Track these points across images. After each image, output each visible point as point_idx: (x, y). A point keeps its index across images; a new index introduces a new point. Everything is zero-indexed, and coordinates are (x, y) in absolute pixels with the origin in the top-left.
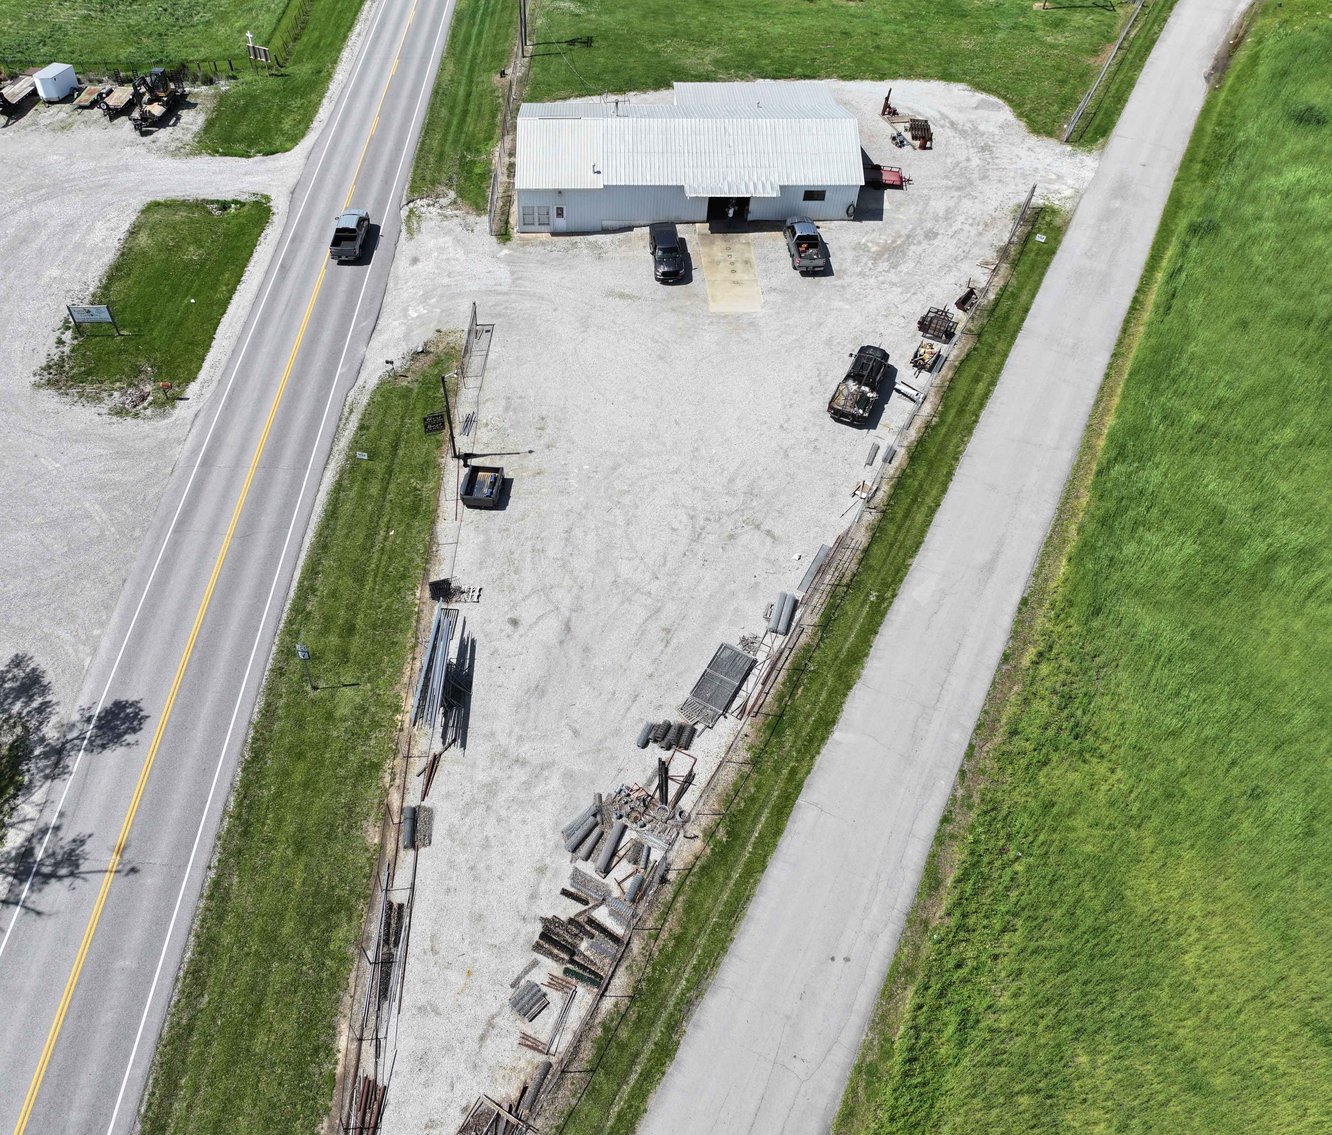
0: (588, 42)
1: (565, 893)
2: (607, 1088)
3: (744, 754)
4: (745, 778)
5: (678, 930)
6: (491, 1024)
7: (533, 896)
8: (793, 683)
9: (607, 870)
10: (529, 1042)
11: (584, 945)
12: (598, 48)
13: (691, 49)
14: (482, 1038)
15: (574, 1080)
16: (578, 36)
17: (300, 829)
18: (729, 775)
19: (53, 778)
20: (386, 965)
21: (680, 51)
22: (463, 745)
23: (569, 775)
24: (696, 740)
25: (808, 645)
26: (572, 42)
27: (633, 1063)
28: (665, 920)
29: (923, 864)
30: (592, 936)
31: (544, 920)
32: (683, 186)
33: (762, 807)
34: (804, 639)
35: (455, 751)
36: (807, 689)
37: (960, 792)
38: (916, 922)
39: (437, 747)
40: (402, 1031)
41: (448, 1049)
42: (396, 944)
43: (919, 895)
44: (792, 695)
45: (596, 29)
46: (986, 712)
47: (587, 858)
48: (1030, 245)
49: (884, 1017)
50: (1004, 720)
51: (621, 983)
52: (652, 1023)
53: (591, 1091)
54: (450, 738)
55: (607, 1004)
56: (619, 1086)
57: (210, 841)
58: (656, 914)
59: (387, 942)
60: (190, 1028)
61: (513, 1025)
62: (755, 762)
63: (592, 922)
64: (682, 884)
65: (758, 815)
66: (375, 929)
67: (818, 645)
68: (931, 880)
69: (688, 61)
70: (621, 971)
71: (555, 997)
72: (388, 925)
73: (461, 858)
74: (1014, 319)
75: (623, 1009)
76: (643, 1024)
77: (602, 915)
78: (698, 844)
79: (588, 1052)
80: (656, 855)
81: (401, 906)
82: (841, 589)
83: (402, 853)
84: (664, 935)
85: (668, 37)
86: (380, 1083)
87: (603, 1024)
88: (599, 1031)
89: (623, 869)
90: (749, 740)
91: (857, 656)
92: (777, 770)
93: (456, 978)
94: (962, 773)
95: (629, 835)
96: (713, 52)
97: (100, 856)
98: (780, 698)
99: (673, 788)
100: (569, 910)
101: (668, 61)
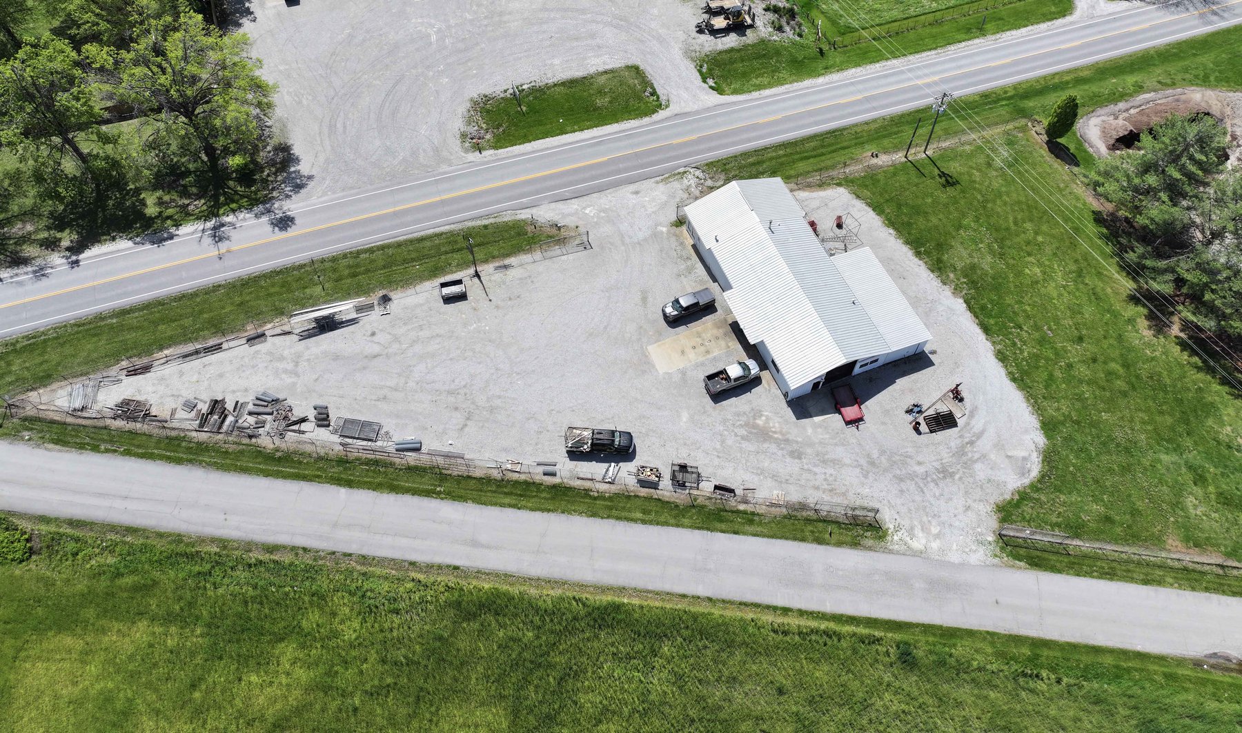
1: (237, 402)
2: (162, 445)
3: (322, 452)
4: (310, 456)
5: (230, 450)
6: (178, 396)
7: (234, 392)
8: (368, 462)
9: (250, 414)
10: (173, 412)
11: (216, 417)
14: (173, 395)
15: (164, 433)
17: (247, 302)
18: (308, 448)
19: (257, 216)
20: (197, 352)
22: (300, 340)
23: (294, 384)
24: (323, 429)
25: (394, 464)
27: (174, 451)
28: (233, 444)
29: (279, 543)
30: (220, 418)
31: (224, 400)
33: (298, 468)
34: (397, 461)
35: (297, 338)
36: (368, 471)
37: (322, 554)
38: (249, 546)
39: (297, 331)
40: (171, 370)
41: (167, 386)
42: (205, 353)
43: (263, 545)
44: (361, 464)
46: (374, 559)
47: (255, 405)
49: (203, 541)
50: (371, 569)
51: (203, 437)
52: (191, 453)
53: (159, 441)
54: (303, 334)
55: (194, 434)
56: (164, 450)
57: (237, 275)
58: (235, 440)
59: (205, 349)
60: (164, 304)
61: (178, 404)
62: (320, 458)
63: (226, 416)
64: (251, 445)
65: (294, 468)
66: (211, 342)
67: (396, 469)
68: (272, 549)
70: (209, 434)
71: (193, 414)
72: (212, 347)
73: (246, 360)
75: (193, 441)
76: (189, 450)
77: (230, 419)
78: (272, 446)
79: (174, 434)
80: (261, 431)
81: (221, 348)
82: (437, 470)
83: (245, 339)
84: (227, 446)
86: (152, 369)
87: (186, 436)
88: (182, 435)
89: (251, 420)
90: (331, 452)
91: (394, 489)
92: (319, 469)
93: (195, 378)
94: (334, 553)
95: (269, 418)
97: (223, 246)
98: (358, 459)
99: (295, 427)
100: (230, 406)
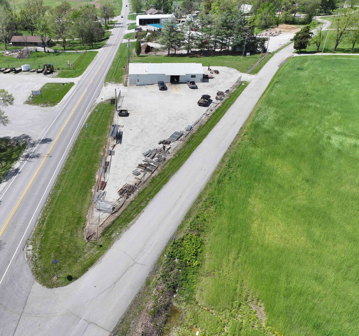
1: (143, 161)
2: (154, 185)
3: (181, 146)
4: (182, 149)
5: (168, 167)
6: (128, 176)
7: (137, 161)
8: (192, 137)
9: (152, 158)
10: (137, 178)
11: (148, 167)
15: (147, 183)
18: (178, 148)
19: (33, 147)
20: (106, 168)
22: (121, 144)
23: (144, 147)
24: (171, 143)
25: (195, 133)
28: (165, 165)
29: (221, 159)
30: (150, 166)
31: (139, 164)
32: (165, 74)
33: (186, 153)
36: (195, 138)
37: (228, 151)
38: (220, 166)
39: (115, 144)
40: (110, 176)
41: (119, 179)
42: (108, 166)
43: (220, 163)
44: (191, 139)
47: (148, 157)
48: (241, 85)
50: (238, 142)
51: (156, 172)
53: (150, 185)
54: (118, 143)
55: (153, 175)
58: (163, 164)
59: (106, 165)
60: (64, 174)
61: (133, 176)
62: (184, 147)
63: (150, 164)
64: (169, 161)
66: (103, 163)
67: (197, 133)
71: (142, 173)
72: (106, 163)
73: (121, 157)
74: (238, 94)
75: (157, 176)
76: (161, 178)
77: (152, 164)
78: (172, 156)
79: (149, 180)
80: (163, 157)
81: (108, 162)
82: (201, 126)
83: (108, 156)
84: (165, 167)
86: (105, 182)
87: (153, 178)
89: (156, 158)
90: (182, 144)
94: (229, 149)
95: (157, 154)
97: (44, 155)
98: (189, 139)
99: (166, 149)
100: (144, 163)
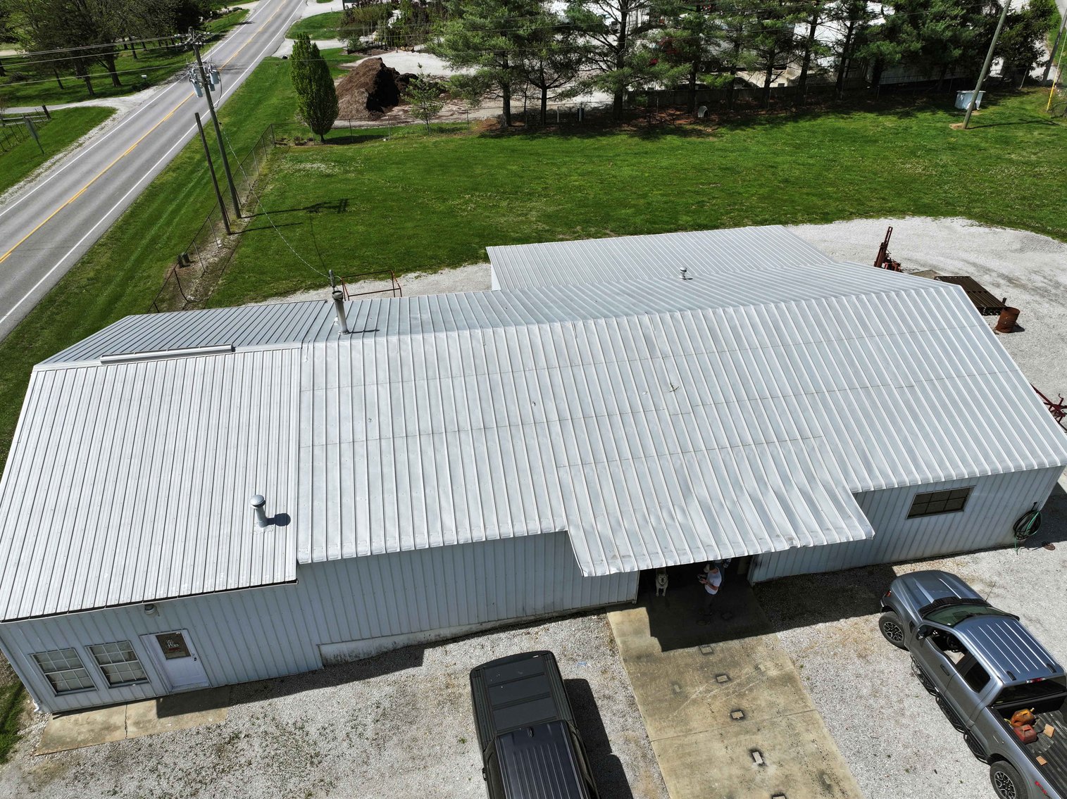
0: (341, 206)
12: (357, 213)
13: (504, 204)
16: (326, 199)
21: (486, 207)
26: (315, 208)
32: (564, 535)
45: (353, 190)
69: (502, 220)
85: (465, 191)
96: (538, 206)
101: (469, 222)
